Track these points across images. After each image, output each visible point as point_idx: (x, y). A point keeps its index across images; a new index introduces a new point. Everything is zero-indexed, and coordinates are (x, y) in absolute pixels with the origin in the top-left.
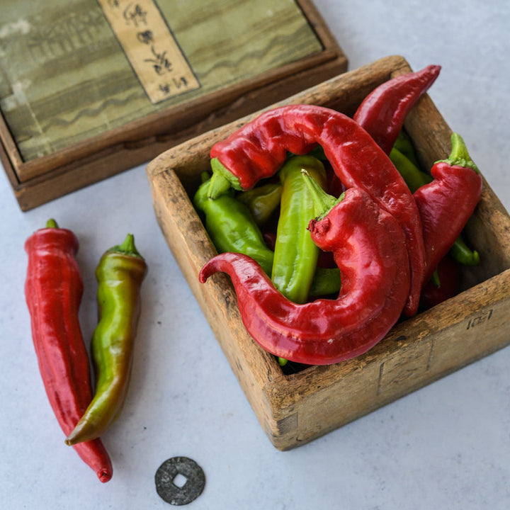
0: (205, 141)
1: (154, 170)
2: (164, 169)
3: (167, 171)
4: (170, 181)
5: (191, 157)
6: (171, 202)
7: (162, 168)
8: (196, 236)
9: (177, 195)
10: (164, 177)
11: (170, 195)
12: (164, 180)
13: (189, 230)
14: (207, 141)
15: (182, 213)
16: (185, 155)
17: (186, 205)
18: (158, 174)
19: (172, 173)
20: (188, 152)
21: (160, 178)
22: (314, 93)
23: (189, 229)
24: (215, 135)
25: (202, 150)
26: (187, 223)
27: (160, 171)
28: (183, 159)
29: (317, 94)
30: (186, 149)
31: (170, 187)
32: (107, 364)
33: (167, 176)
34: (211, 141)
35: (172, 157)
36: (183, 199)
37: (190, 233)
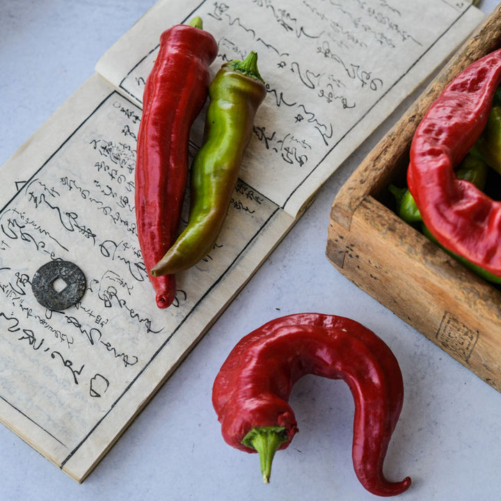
0: (385, 151)
1: (350, 203)
2: (361, 199)
3: (364, 200)
4: (374, 209)
5: (381, 174)
6: (389, 232)
7: (358, 199)
8: (437, 258)
9: (391, 222)
10: (366, 207)
11: (383, 225)
12: (368, 211)
13: (427, 255)
14: (388, 149)
15: (408, 240)
16: (374, 174)
17: (407, 229)
18: (358, 206)
19: (370, 198)
20: (376, 170)
21: (362, 210)
22: (468, 54)
23: (425, 254)
24: (393, 140)
25: (389, 162)
26: (419, 248)
27: (358, 203)
28: (374, 179)
29: (472, 53)
30: (371, 167)
31: (379, 216)
32: (206, 192)
33: (369, 205)
34: (392, 147)
35: (362, 182)
36: (400, 223)
37: (429, 258)
